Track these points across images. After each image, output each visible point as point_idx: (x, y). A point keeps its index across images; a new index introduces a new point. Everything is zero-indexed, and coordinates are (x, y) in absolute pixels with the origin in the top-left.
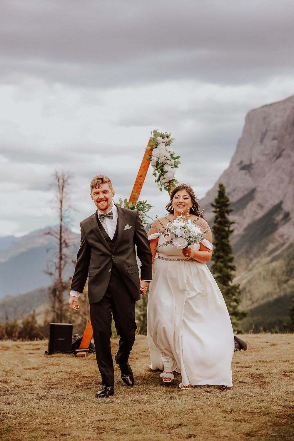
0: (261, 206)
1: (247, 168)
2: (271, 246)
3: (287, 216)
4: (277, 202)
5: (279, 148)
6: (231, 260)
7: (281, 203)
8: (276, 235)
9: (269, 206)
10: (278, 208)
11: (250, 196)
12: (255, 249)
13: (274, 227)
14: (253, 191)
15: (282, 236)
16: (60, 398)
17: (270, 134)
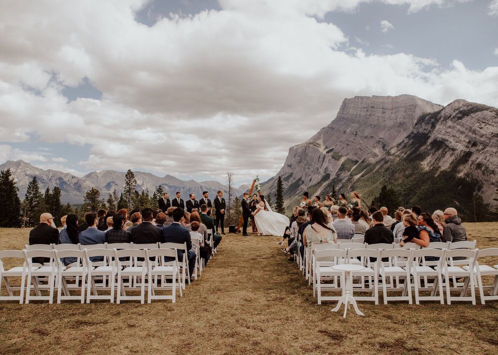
0: (294, 179)
1: (290, 166)
2: (298, 192)
3: (303, 182)
4: (300, 177)
5: (300, 159)
6: (282, 200)
7: (301, 177)
8: (300, 188)
9: (297, 179)
10: (300, 179)
11: (291, 175)
12: (292, 193)
13: (299, 186)
14: (292, 173)
15: (301, 188)
16: (233, 244)
17: (297, 155)
